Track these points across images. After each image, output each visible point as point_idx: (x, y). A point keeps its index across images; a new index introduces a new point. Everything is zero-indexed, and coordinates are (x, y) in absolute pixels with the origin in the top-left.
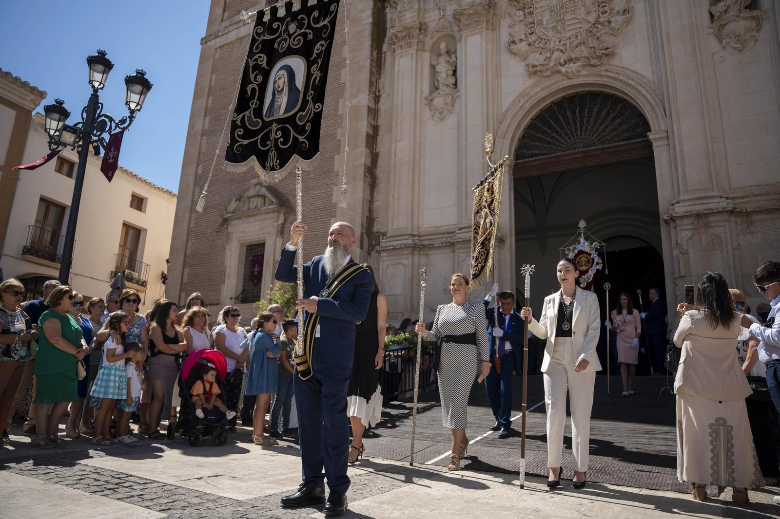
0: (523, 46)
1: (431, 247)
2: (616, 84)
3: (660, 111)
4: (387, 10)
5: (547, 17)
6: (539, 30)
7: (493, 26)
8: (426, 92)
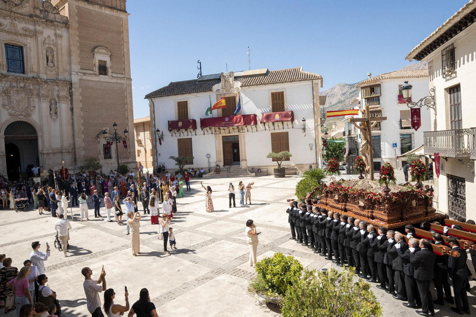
0: (7, 107)
2: (31, 123)
3: (40, 131)
5: (15, 102)
6: (12, 104)
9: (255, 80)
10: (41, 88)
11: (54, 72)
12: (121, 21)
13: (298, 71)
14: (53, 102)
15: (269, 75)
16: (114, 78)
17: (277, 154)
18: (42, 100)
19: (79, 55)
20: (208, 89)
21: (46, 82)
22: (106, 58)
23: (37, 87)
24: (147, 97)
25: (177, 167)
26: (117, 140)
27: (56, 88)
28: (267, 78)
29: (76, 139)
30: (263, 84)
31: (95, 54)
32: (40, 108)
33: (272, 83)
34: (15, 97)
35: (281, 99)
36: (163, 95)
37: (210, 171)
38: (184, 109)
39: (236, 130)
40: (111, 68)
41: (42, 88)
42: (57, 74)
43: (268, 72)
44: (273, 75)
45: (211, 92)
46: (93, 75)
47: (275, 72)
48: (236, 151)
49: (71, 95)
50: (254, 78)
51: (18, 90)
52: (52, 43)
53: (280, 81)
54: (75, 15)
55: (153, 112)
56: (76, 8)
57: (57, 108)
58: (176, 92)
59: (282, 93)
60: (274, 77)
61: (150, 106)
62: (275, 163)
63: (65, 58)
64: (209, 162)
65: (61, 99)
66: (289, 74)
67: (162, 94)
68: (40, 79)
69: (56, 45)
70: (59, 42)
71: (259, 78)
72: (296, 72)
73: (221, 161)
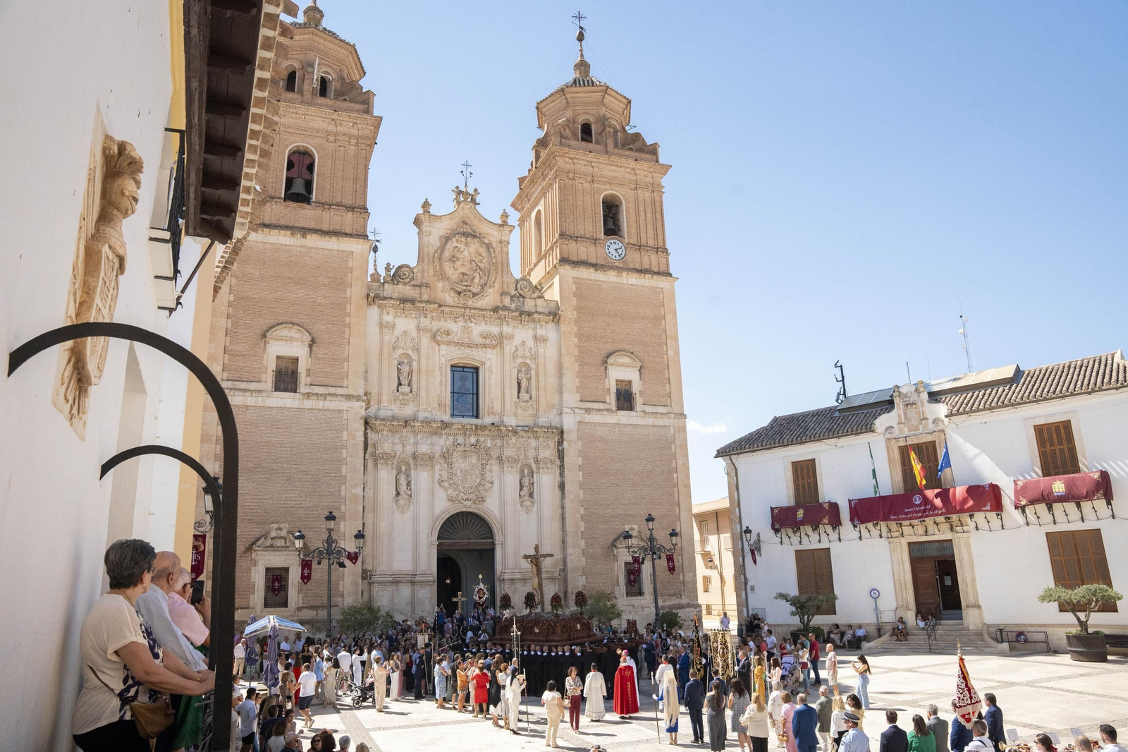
0: (446, 484)
1: (401, 582)
2: (485, 516)
3: (500, 532)
4: (368, 431)
5: (459, 474)
6: (455, 479)
7: (433, 467)
8: (394, 496)
9: (986, 397)
10: (505, 445)
11: (531, 412)
12: (661, 295)
13: (1109, 362)
14: (526, 471)
15: (1023, 380)
16: (647, 415)
17: (1070, 592)
18: (505, 469)
19: (579, 372)
20: (864, 427)
21: (515, 432)
22: (631, 375)
23: (499, 443)
24: (721, 453)
25: (796, 620)
26: (655, 553)
27: (533, 443)
28: (1018, 390)
29: (569, 551)
30: (1007, 406)
31: (610, 367)
32: (502, 486)
33: (1034, 402)
34: (460, 464)
35: (1064, 441)
36: (758, 447)
37: (879, 632)
38: (809, 478)
39: (945, 527)
40: (640, 395)
41: (507, 444)
42: (536, 415)
43: (1018, 373)
44: (1034, 379)
45: (871, 434)
46: (605, 412)
47: (1040, 371)
48: (948, 581)
49: (561, 454)
50: (982, 393)
51: (465, 451)
52: (529, 354)
53: (1054, 393)
54: (572, 295)
55: (735, 487)
56: (574, 282)
57: (533, 483)
58: (786, 440)
59: (1067, 425)
60: (1037, 384)
61: (728, 474)
62: (1069, 618)
63: (552, 381)
64: (876, 609)
65: (541, 466)
66: (1082, 372)
67: (755, 445)
68: (505, 426)
69: (534, 358)
70: (541, 351)
71: (994, 391)
72: (1102, 367)
73: (908, 608)
